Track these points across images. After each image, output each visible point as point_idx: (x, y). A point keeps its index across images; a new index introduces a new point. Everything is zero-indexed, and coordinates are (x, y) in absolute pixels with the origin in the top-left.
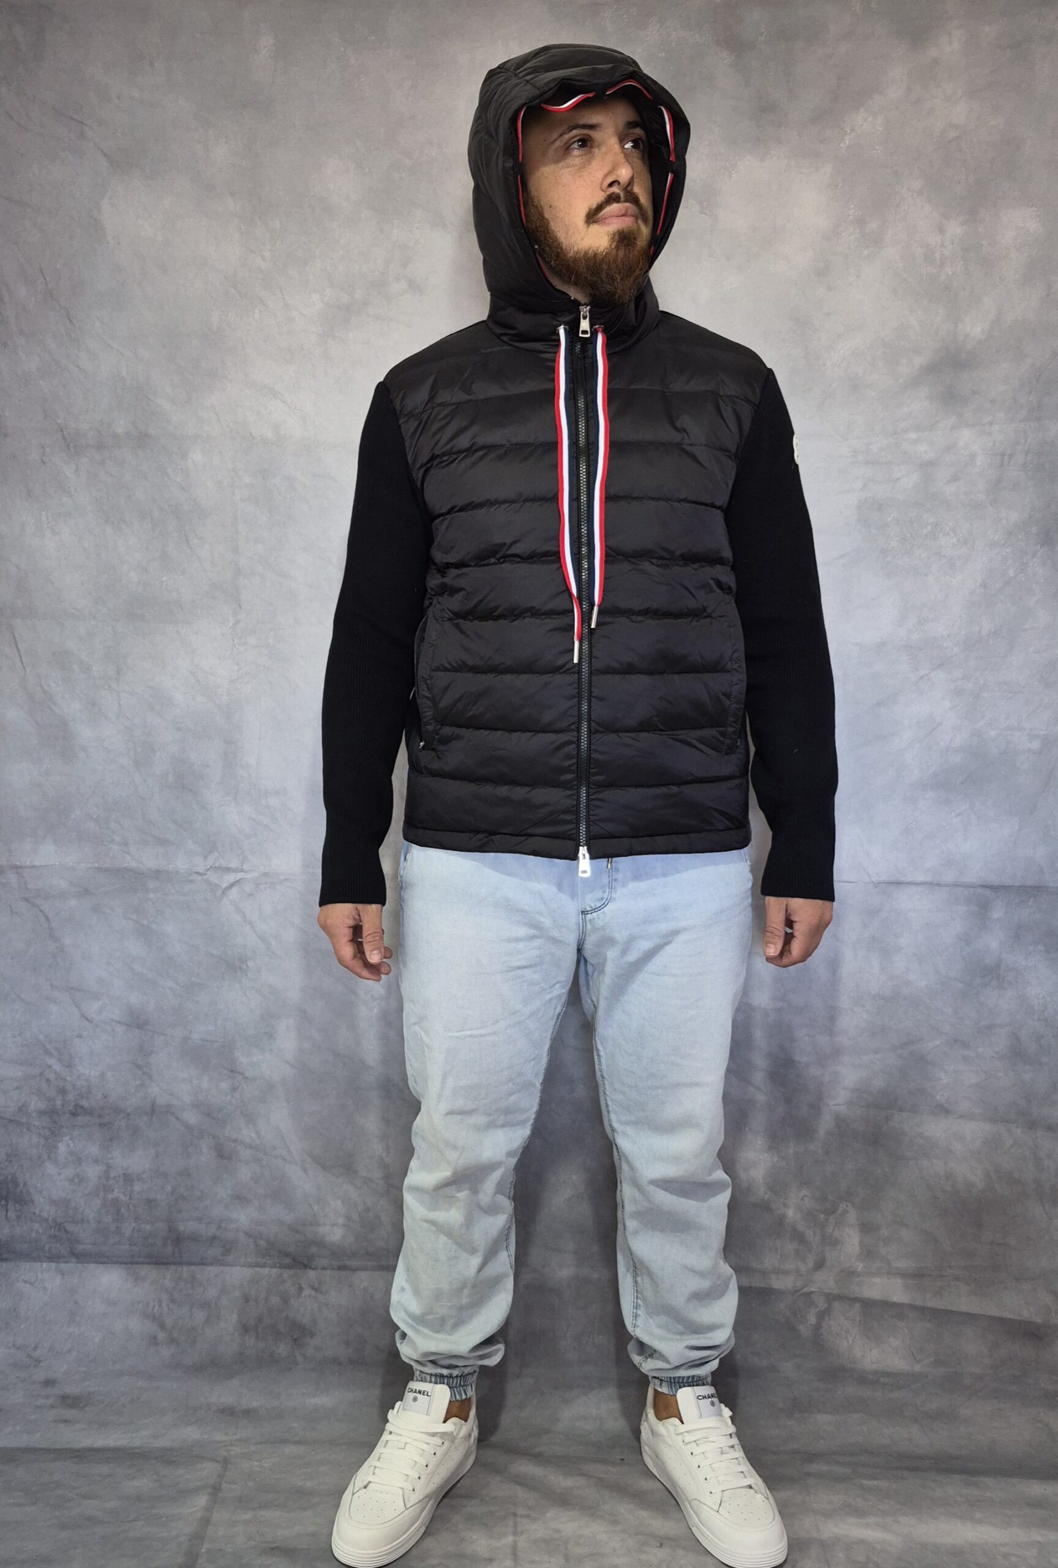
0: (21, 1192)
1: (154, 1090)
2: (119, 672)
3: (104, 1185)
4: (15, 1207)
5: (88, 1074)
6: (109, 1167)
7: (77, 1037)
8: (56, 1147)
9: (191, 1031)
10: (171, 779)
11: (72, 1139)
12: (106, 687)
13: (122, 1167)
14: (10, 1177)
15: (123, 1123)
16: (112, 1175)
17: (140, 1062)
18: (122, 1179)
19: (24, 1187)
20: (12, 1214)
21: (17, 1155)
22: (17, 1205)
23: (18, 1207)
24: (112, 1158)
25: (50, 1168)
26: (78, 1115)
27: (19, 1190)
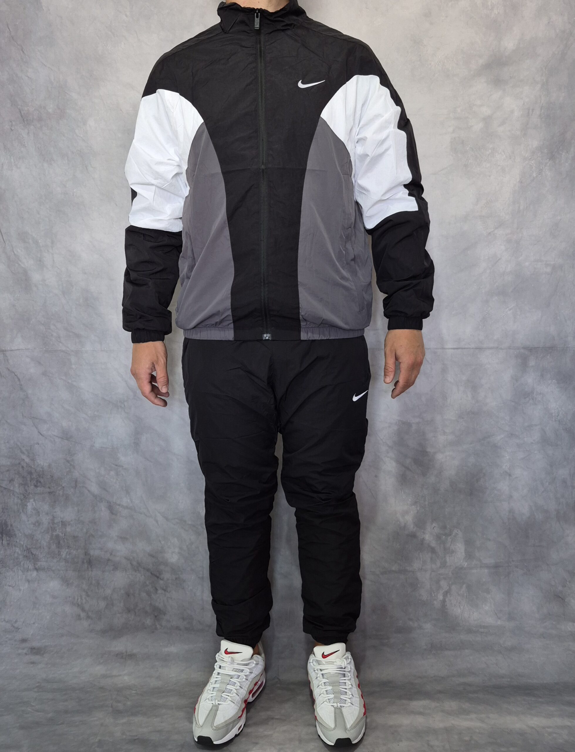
0: (10, 530)
1: (76, 474)
2: (53, 242)
3: (51, 528)
4: (6, 538)
5: (43, 465)
6: (54, 517)
7: (36, 444)
8: (26, 505)
9: (95, 442)
10: (81, 301)
11: (34, 501)
12: (46, 251)
13: (60, 517)
14: (3, 521)
15: (61, 493)
16: (56, 521)
17: (68, 459)
18: (60, 525)
19: (11, 527)
20: (5, 542)
21: (7, 509)
22: (8, 537)
23: (8, 539)
24: (55, 512)
25: (24, 517)
26: (38, 487)
27: (8, 529)
